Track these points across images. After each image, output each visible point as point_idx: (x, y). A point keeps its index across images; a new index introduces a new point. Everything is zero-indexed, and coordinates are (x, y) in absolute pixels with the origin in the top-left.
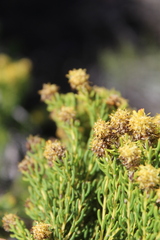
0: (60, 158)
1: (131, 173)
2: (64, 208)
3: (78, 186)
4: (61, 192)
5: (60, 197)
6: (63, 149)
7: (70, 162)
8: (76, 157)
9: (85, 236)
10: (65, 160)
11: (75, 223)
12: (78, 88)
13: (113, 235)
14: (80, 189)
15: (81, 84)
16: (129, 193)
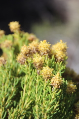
0: (4, 65)
1: (38, 71)
2: (4, 90)
3: (12, 79)
4: (3, 82)
5: (3, 85)
6: (5, 61)
7: (9, 67)
8: (12, 65)
9: (15, 105)
10: (6, 66)
11: (10, 98)
12: (14, 31)
13: (29, 104)
14: (13, 81)
15: (16, 29)
16: (37, 81)
